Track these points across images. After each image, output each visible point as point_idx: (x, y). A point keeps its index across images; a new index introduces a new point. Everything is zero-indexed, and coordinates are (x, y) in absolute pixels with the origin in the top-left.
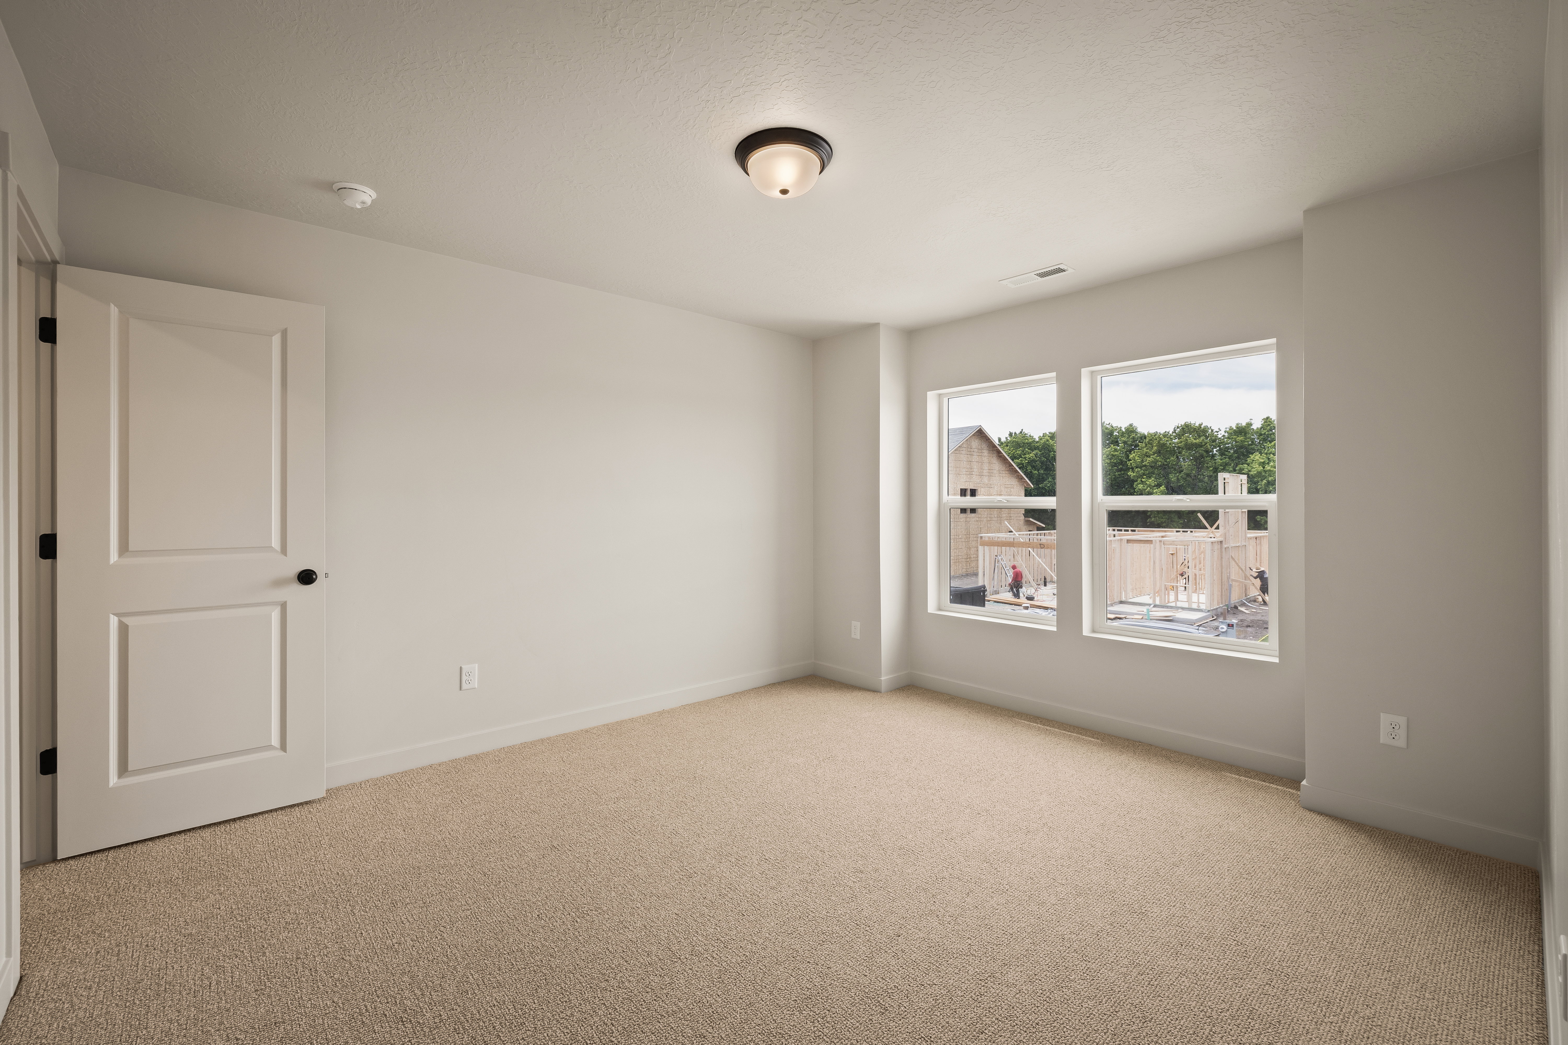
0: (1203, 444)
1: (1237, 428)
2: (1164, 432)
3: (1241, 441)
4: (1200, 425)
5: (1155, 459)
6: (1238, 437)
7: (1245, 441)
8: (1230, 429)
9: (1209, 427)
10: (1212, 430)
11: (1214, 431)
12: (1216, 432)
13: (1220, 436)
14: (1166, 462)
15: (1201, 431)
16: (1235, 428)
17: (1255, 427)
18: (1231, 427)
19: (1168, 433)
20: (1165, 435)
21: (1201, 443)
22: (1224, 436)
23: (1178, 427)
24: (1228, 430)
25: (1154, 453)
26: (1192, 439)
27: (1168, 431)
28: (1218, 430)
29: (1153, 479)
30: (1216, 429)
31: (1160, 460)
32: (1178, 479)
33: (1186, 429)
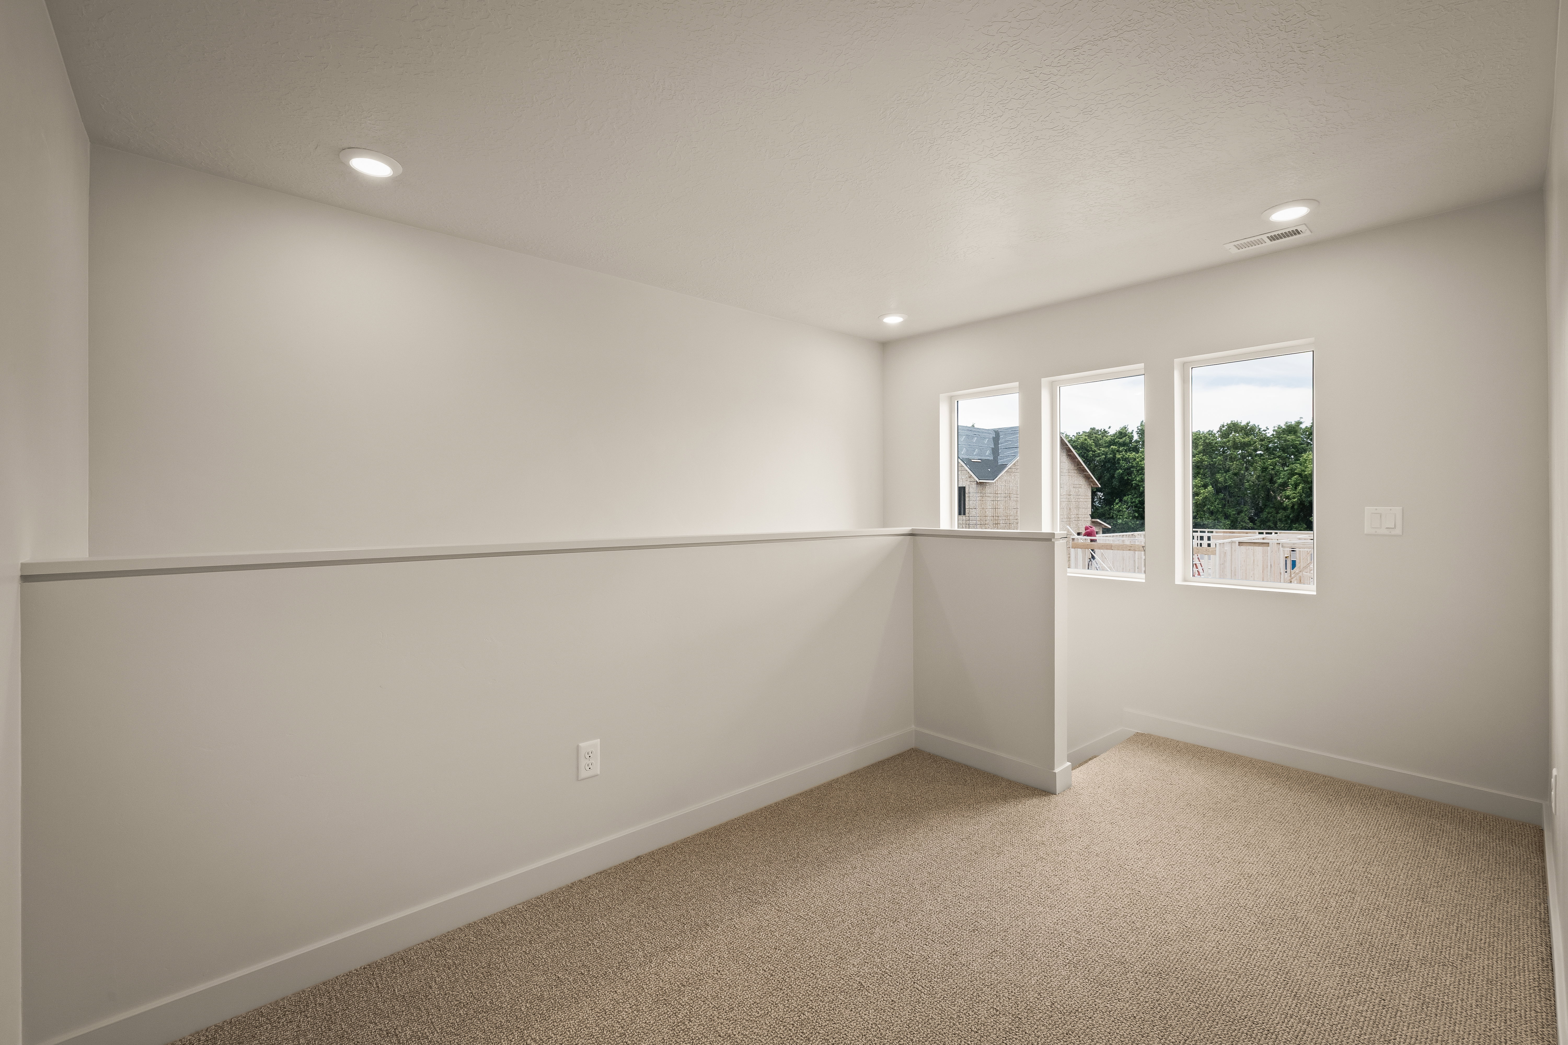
0: (1252, 443)
1: (1287, 426)
2: (1208, 431)
3: (1292, 440)
4: (1248, 424)
5: (1201, 459)
6: (1288, 436)
7: (1296, 441)
8: (1278, 428)
9: (1257, 426)
10: (1260, 429)
11: (1262, 430)
12: (1264, 431)
13: (1268, 435)
14: (1212, 461)
15: (1248, 430)
16: (1284, 427)
17: (1303, 426)
18: (1279, 426)
19: (1212, 432)
20: (1210, 433)
21: (1249, 442)
22: (1273, 435)
23: (1223, 426)
24: (1276, 428)
25: (1200, 453)
26: (1238, 437)
27: (1211, 430)
28: (1266, 429)
29: (1199, 479)
30: (1263, 428)
31: (1206, 459)
32: (1225, 478)
33: (1234, 427)
